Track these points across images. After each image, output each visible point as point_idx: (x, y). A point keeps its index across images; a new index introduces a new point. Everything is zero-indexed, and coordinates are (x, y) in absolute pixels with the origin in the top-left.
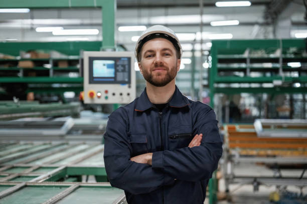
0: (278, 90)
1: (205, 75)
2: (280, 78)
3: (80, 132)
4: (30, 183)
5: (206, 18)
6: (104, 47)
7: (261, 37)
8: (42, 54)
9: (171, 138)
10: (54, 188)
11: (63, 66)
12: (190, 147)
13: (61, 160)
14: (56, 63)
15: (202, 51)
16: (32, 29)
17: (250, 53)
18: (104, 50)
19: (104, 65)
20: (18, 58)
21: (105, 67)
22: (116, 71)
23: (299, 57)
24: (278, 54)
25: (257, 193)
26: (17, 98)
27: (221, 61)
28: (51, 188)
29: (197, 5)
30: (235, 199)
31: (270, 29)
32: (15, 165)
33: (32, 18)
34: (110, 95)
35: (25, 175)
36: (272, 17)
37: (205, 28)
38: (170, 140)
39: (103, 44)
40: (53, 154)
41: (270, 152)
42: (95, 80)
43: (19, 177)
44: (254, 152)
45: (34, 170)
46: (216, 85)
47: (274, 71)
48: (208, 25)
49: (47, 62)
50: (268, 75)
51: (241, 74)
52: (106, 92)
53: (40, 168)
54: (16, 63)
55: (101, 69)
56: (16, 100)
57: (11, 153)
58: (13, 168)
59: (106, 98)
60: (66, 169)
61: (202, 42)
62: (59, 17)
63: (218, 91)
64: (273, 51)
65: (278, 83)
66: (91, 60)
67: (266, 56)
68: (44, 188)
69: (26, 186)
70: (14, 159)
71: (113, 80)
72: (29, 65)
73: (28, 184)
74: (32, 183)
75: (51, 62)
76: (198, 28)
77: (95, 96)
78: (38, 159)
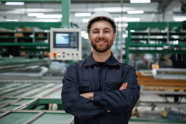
0: (166, 51)
1: (124, 42)
2: (167, 45)
3: (51, 75)
4: (14, 110)
5: (125, 9)
6: (62, 26)
7: (156, 21)
8: (28, 29)
9: (108, 84)
10: (29, 114)
11: (40, 36)
12: (120, 90)
13: (36, 94)
14: (37, 34)
15: (122, 28)
16: (26, 14)
17: (150, 30)
18: (62, 28)
19: (63, 36)
20: (15, 31)
21: (63, 38)
22: (70, 41)
23: (178, 32)
24: (166, 30)
25: (153, 112)
26: (12, 55)
27: (133, 34)
28: (27, 114)
29: (119, 2)
30: (140, 115)
31: (161, 16)
32: (7, 97)
33: (26, 8)
34: (66, 55)
35: (13, 104)
36: (162, 9)
37: (124, 15)
38: (106, 85)
39: (62, 23)
40: (32, 89)
41: (161, 88)
42: (57, 46)
43: (9, 105)
44: (152, 88)
45: (19, 101)
46: (130, 48)
47: (164, 40)
48: (126, 13)
49: (31, 34)
50: (161, 42)
51: (145, 42)
52: (64, 53)
53: (23, 99)
54: (13, 34)
55: (61, 39)
56: (11, 57)
57: (7, 89)
58: (6, 99)
59: (64, 57)
60: (39, 100)
61: (122, 23)
62: (41, 8)
63: (132, 51)
64: (163, 29)
65: (166, 47)
66: (55, 33)
67: (159, 31)
68: (23, 113)
69: (11, 112)
70: (8, 92)
71: (67, 46)
72: (21, 35)
73: (13, 111)
74: (15, 110)
75: (34, 34)
76: (120, 15)
77: (57, 56)
78: (22, 93)
